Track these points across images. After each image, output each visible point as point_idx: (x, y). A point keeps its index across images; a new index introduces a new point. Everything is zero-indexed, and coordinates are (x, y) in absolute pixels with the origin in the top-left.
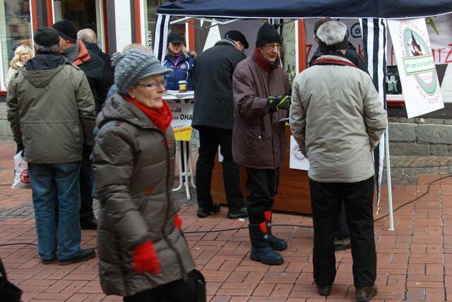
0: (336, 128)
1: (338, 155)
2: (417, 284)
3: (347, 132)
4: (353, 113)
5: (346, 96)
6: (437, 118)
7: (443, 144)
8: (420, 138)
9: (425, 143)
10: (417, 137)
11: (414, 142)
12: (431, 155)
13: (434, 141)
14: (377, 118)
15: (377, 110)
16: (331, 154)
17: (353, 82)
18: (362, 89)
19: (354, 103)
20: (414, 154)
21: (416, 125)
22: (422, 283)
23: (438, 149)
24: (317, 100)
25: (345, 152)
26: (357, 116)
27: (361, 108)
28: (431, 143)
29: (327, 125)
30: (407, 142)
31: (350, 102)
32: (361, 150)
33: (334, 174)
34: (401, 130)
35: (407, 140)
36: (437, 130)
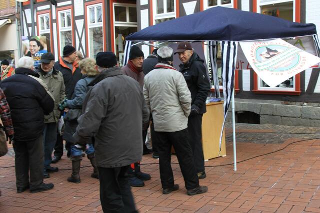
0: (161, 102)
1: (163, 116)
2: (215, 203)
3: (166, 104)
4: (170, 94)
5: (166, 85)
6: (314, 103)
7: (317, 119)
8: (303, 115)
9: (306, 118)
10: (302, 115)
11: (299, 117)
12: (310, 126)
13: (312, 117)
14: (183, 96)
15: (183, 92)
16: (159, 116)
17: (170, 77)
18: (175, 80)
19: (170, 88)
20: (300, 125)
21: (301, 107)
22: (219, 202)
23: (315, 123)
24: (152, 86)
25: (166, 115)
26: (172, 95)
27: (175, 90)
28: (310, 119)
29: (157, 100)
30: (295, 117)
31: (168, 88)
32: (174, 114)
33: (161, 127)
34: (292, 110)
35: (296, 116)
36: (314, 110)
